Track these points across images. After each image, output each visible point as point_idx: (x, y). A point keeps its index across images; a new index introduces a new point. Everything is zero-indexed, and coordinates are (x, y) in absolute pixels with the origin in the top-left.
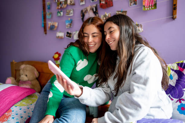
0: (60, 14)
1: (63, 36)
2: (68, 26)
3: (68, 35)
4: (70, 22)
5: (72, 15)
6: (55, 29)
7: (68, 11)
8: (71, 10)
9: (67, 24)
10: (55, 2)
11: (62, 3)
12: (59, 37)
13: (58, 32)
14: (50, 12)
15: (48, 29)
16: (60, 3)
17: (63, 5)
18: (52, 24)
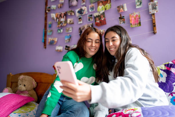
0: (60, 31)
1: (62, 49)
2: (66, 41)
3: (67, 48)
4: (69, 37)
5: (71, 32)
6: (55, 43)
7: (67, 29)
8: (70, 28)
9: (66, 39)
10: (56, 21)
11: (62, 22)
12: (58, 50)
13: (58, 46)
14: (51, 30)
15: (47, 44)
16: (60, 22)
17: (63, 24)
18: (52, 40)
